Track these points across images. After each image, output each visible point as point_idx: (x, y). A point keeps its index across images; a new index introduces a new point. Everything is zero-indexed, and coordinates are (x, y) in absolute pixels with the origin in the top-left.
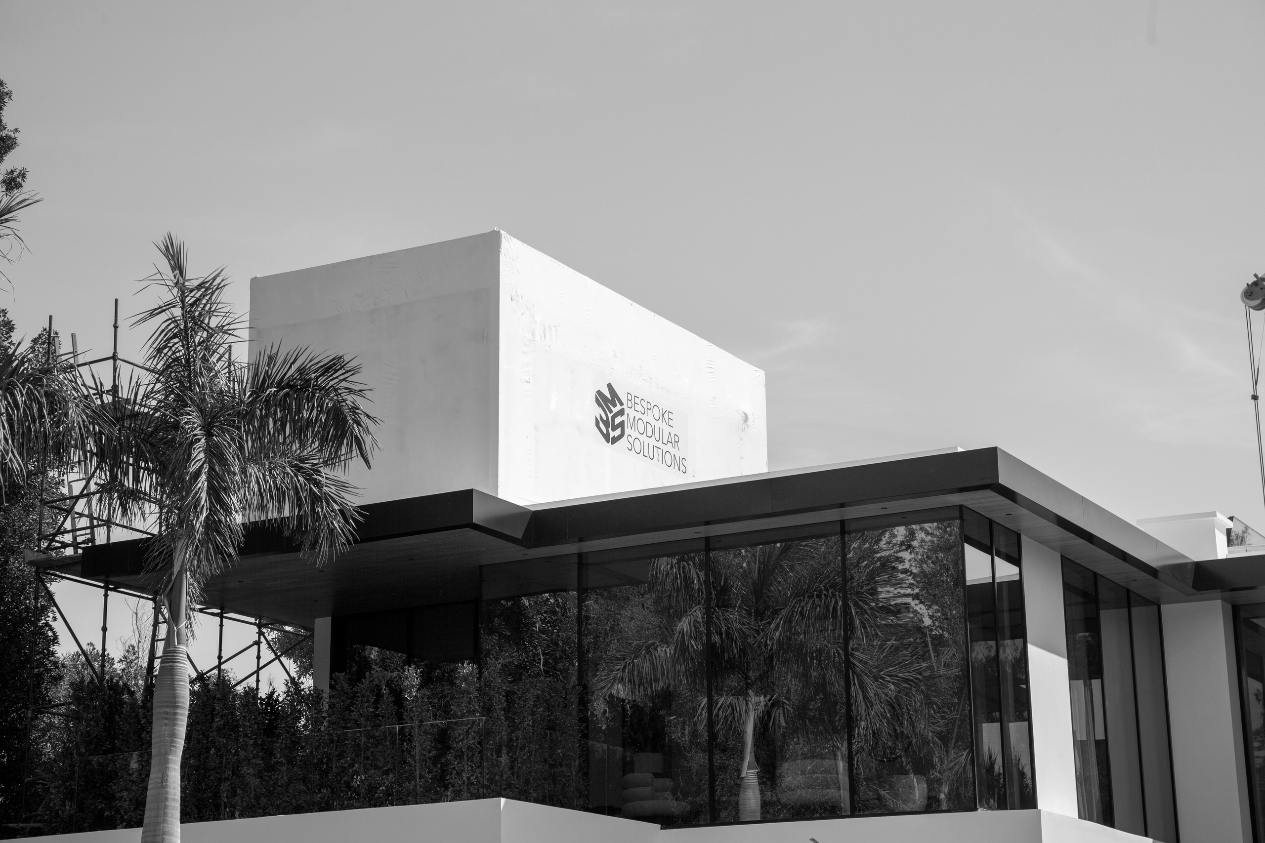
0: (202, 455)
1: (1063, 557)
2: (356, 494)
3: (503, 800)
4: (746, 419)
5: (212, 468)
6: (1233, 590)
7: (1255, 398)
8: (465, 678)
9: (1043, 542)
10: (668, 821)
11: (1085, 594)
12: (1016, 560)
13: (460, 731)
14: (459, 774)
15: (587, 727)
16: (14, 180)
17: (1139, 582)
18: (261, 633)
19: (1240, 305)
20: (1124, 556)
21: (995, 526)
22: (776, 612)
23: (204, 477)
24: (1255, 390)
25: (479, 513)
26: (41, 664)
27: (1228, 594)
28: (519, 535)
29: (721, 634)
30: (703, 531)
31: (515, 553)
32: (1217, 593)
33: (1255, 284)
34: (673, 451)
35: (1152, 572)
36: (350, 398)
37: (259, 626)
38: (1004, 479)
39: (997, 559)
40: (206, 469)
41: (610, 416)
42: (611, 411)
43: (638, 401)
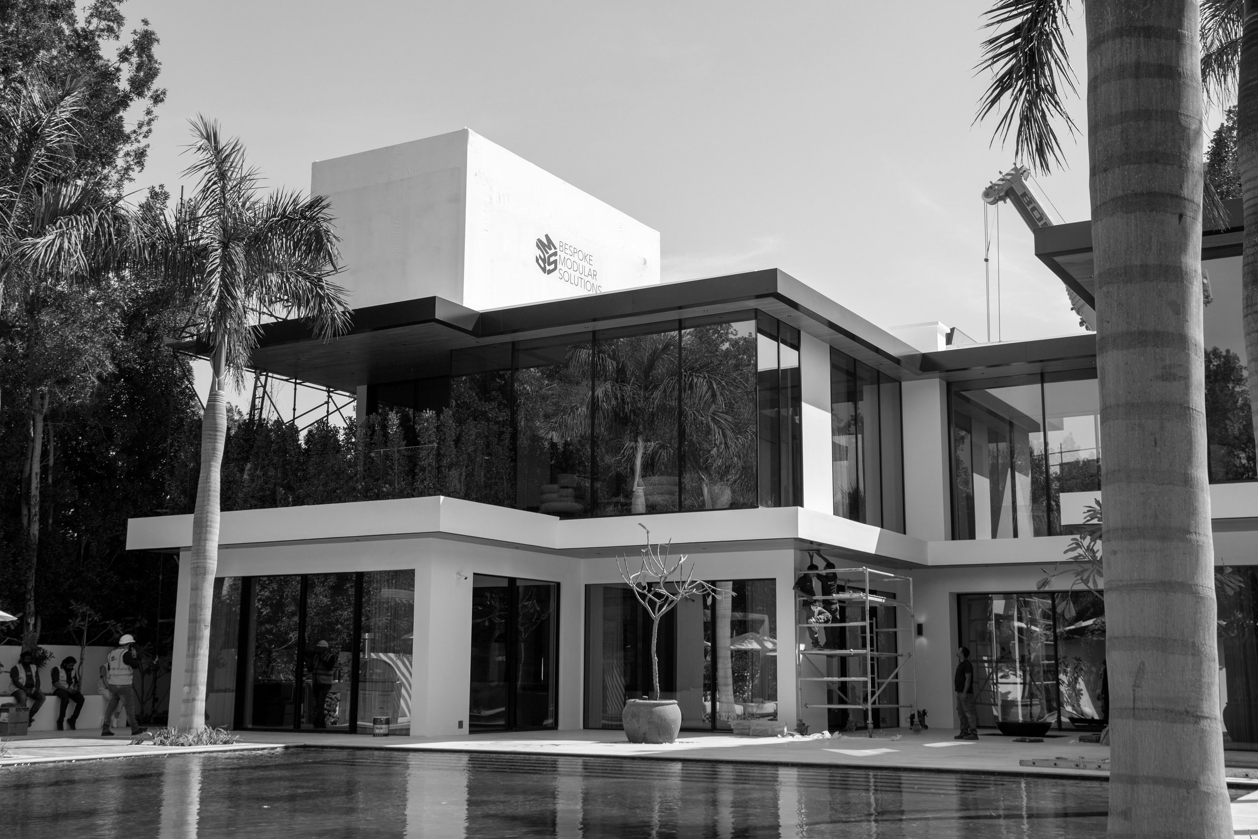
0: (218, 261)
1: (831, 347)
2: (348, 295)
3: (442, 498)
4: (645, 263)
5: (224, 270)
6: (948, 371)
7: (986, 260)
8: (427, 420)
9: (817, 336)
10: (565, 515)
11: (848, 373)
12: (796, 347)
13: (423, 454)
14: (422, 481)
15: (516, 454)
16: (158, 96)
17: (886, 367)
18: (329, 397)
19: (981, 201)
20: (877, 350)
21: (781, 325)
22: (656, 387)
23: (218, 275)
24: (987, 255)
25: (440, 313)
26: (183, 411)
27: (945, 374)
28: (470, 328)
29: (616, 399)
30: (590, 326)
31: (471, 341)
32: (937, 373)
33: (991, 187)
34: (592, 281)
35: (896, 361)
36: (324, 224)
37: (329, 392)
38: (781, 290)
39: (782, 345)
40: (220, 269)
41: (547, 256)
42: (547, 253)
43: (567, 247)
